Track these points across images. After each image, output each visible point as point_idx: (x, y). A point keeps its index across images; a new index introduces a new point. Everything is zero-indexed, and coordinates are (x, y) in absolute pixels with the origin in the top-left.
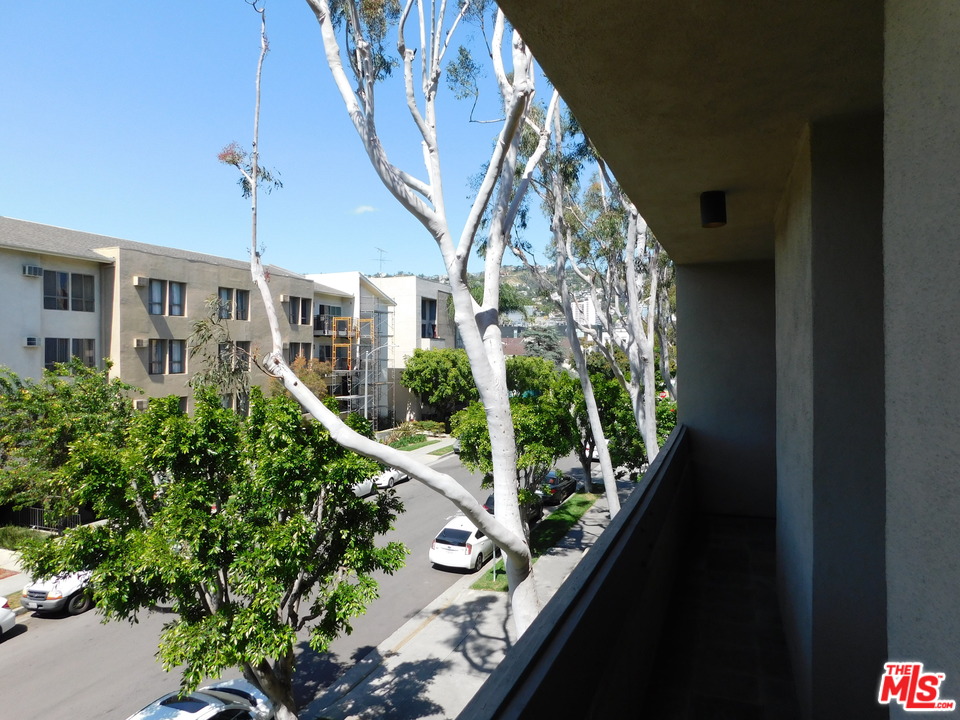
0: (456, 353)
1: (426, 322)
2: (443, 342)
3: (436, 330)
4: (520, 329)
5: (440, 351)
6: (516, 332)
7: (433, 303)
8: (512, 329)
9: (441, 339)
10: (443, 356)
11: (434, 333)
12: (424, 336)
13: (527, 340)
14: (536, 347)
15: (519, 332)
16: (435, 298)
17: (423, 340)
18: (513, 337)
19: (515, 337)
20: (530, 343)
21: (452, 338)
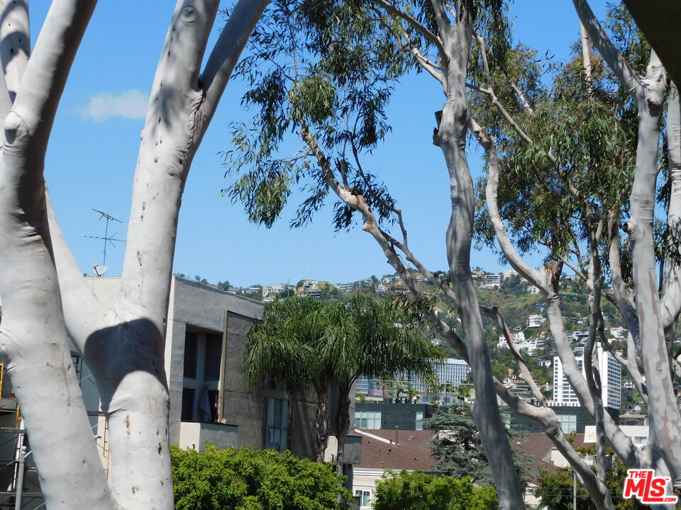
0: (259, 461)
1: (194, 384)
2: (232, 435)
3: (219, 405)
4: (428, 412)
5: (222, 454)
6: (420, 416)
7: (213, 339)
8: (411, 408)
9: (230, 426)
10: (227, 465)
11: (214, 411)
12: (187, 417)
13: (444, 434)
14: (461, 451)
15: (427, 415)
16: (220, 327)
17: (184, 425)
18: (412, 426)
19: (419, 429)
20: (446, 442)
21: (257, 424)
